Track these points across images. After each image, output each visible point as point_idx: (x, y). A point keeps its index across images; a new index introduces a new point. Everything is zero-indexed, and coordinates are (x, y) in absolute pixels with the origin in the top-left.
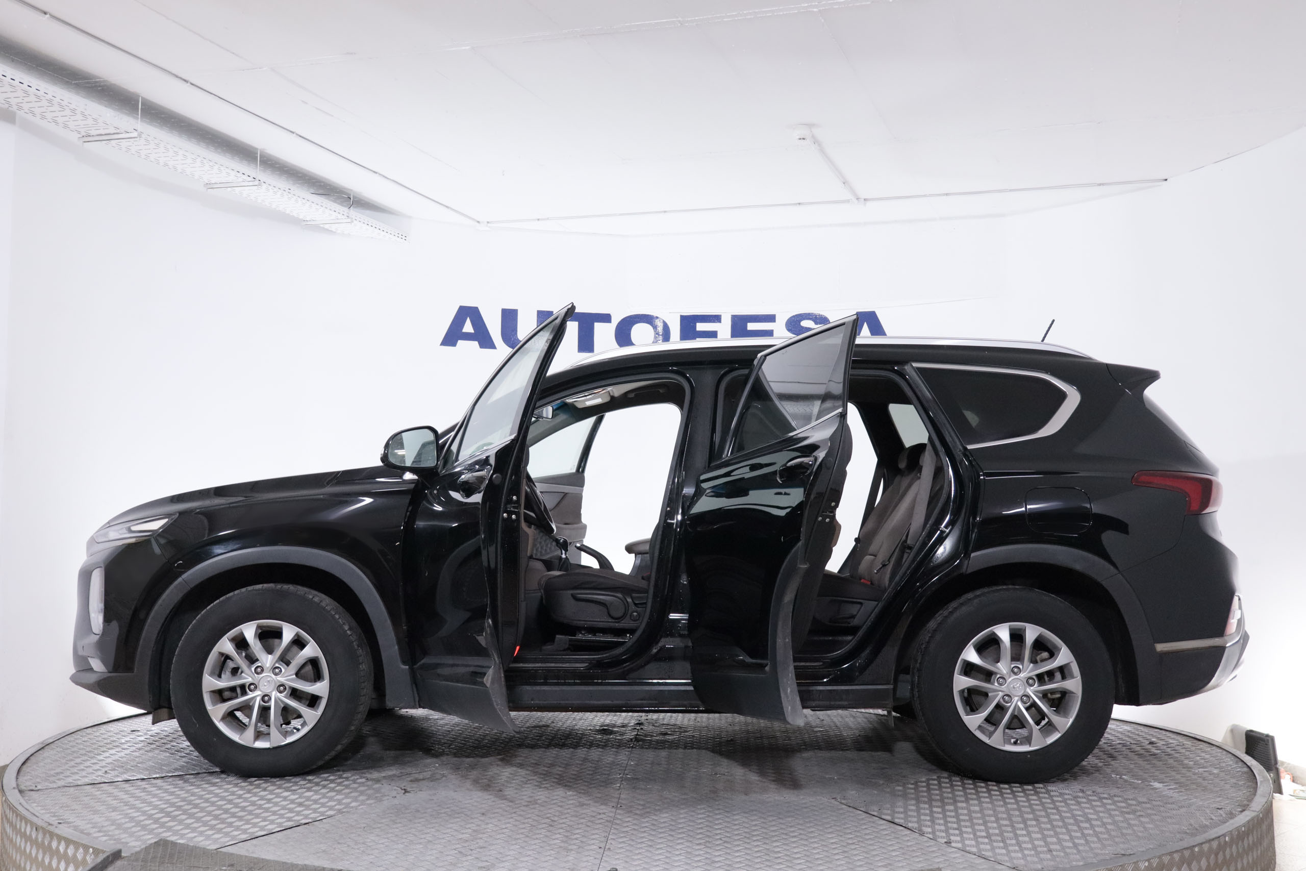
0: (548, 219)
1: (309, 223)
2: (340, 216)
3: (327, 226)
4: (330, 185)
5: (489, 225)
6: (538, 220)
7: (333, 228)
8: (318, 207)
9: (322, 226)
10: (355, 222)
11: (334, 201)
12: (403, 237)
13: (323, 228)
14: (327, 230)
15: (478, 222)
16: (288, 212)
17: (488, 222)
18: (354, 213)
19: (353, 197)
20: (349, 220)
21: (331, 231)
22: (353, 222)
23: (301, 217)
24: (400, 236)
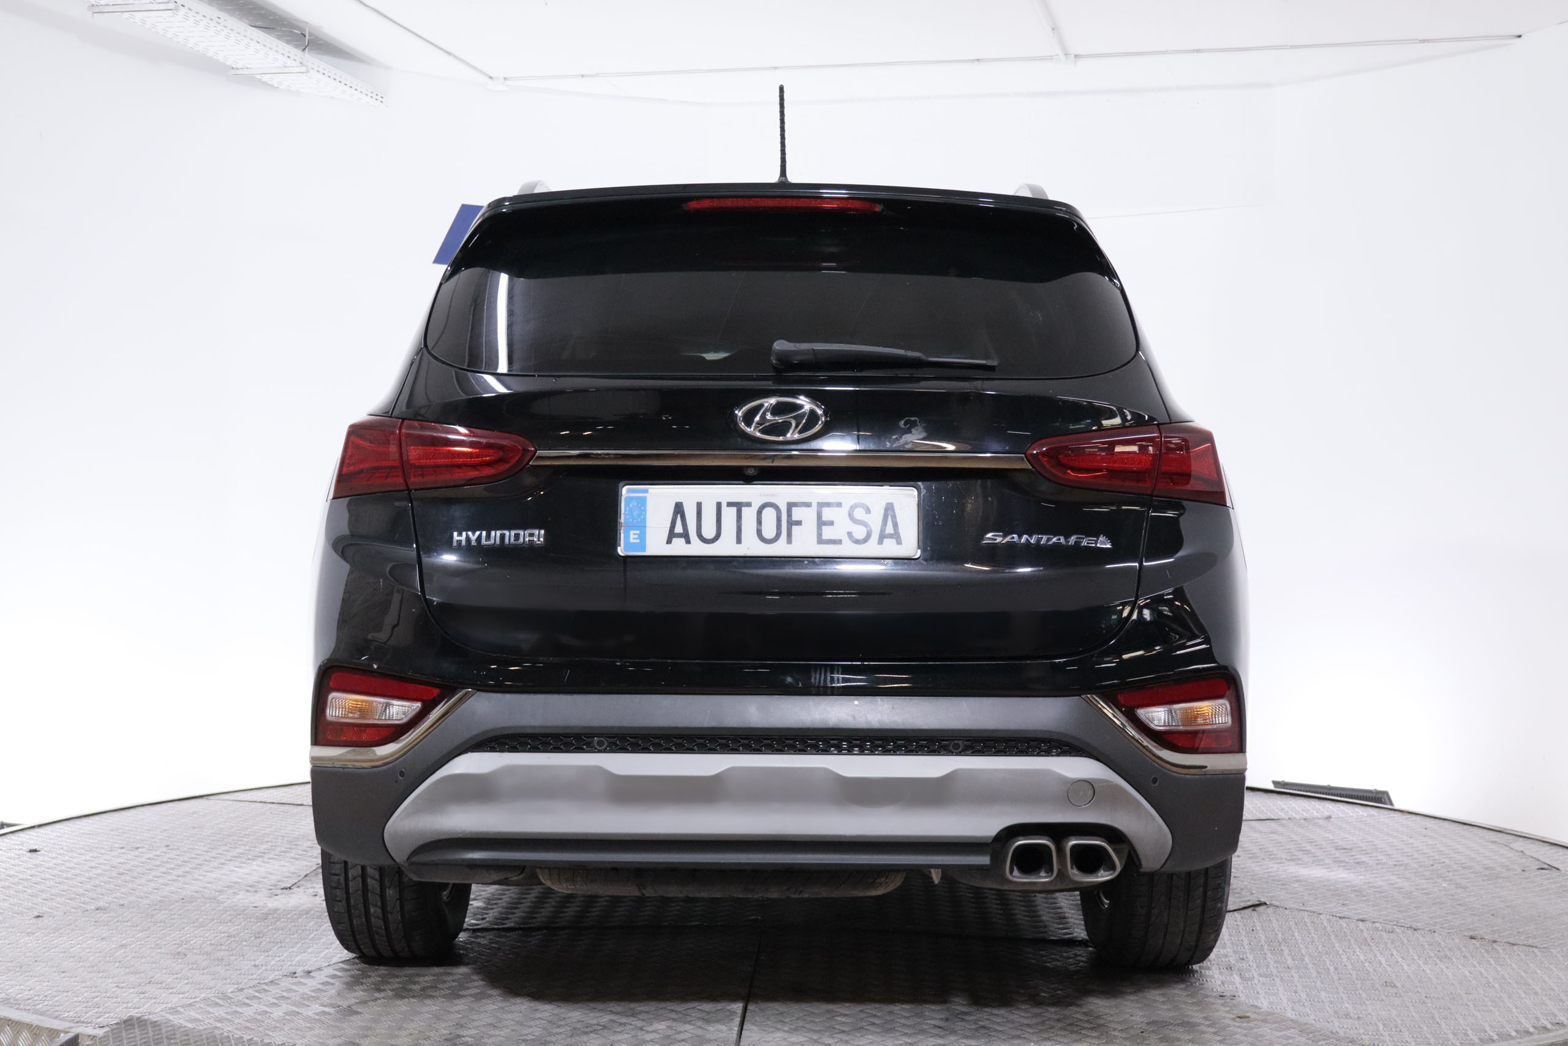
0: (597, 75)
1: (240, 72)
2: (289, 62)
3: (266, 78)
4: (274, 14)
5: (507, 82)
6: (582, 76)
7: (275, 80)
8: (258, 46)
9: (258, 77)
10: (311, 70)
11: (279, 37)
12: (379, 98)
13: (260, 81)
14: (265, 84)
15: (491, 78)
16: (210, 54)
17: (505, 79)
18: (309, 57)
19: (310, 35)
20: (303, 69)
21: (272, 86)
22: (308, 71)
23: (229, 63)
24: (374, 95)
